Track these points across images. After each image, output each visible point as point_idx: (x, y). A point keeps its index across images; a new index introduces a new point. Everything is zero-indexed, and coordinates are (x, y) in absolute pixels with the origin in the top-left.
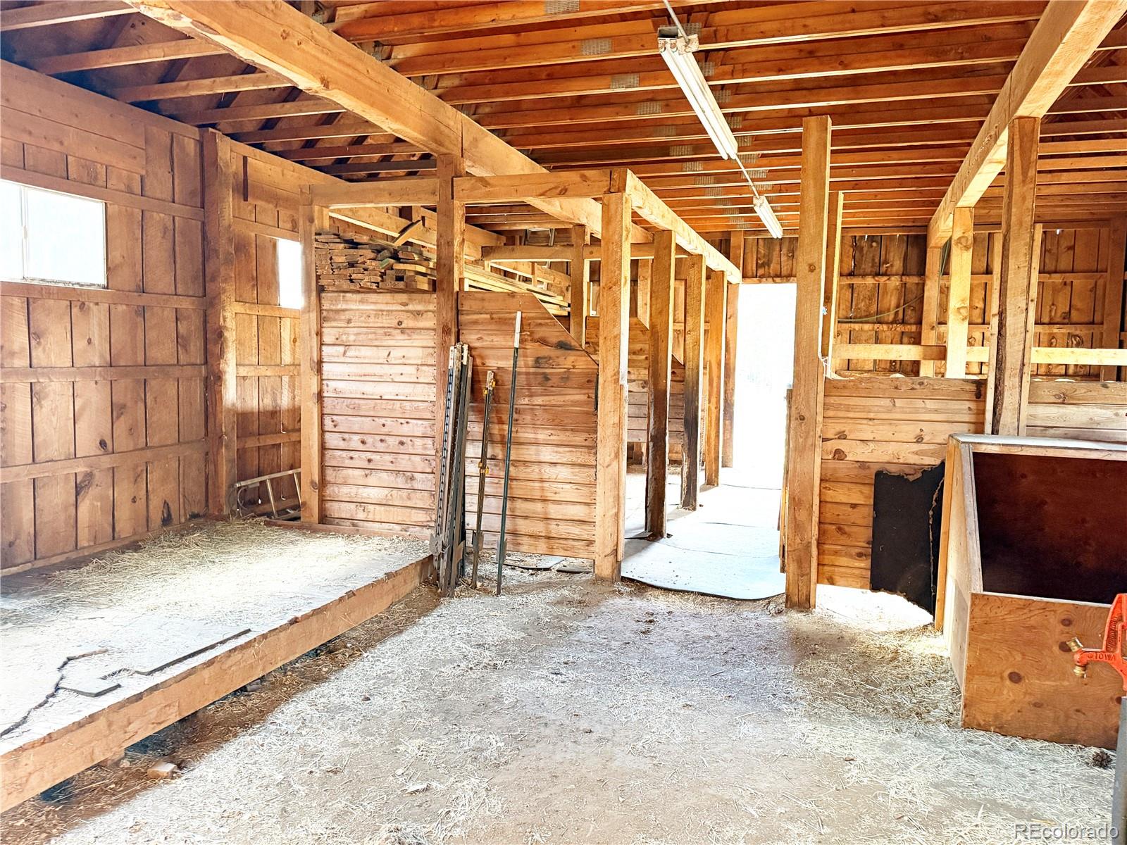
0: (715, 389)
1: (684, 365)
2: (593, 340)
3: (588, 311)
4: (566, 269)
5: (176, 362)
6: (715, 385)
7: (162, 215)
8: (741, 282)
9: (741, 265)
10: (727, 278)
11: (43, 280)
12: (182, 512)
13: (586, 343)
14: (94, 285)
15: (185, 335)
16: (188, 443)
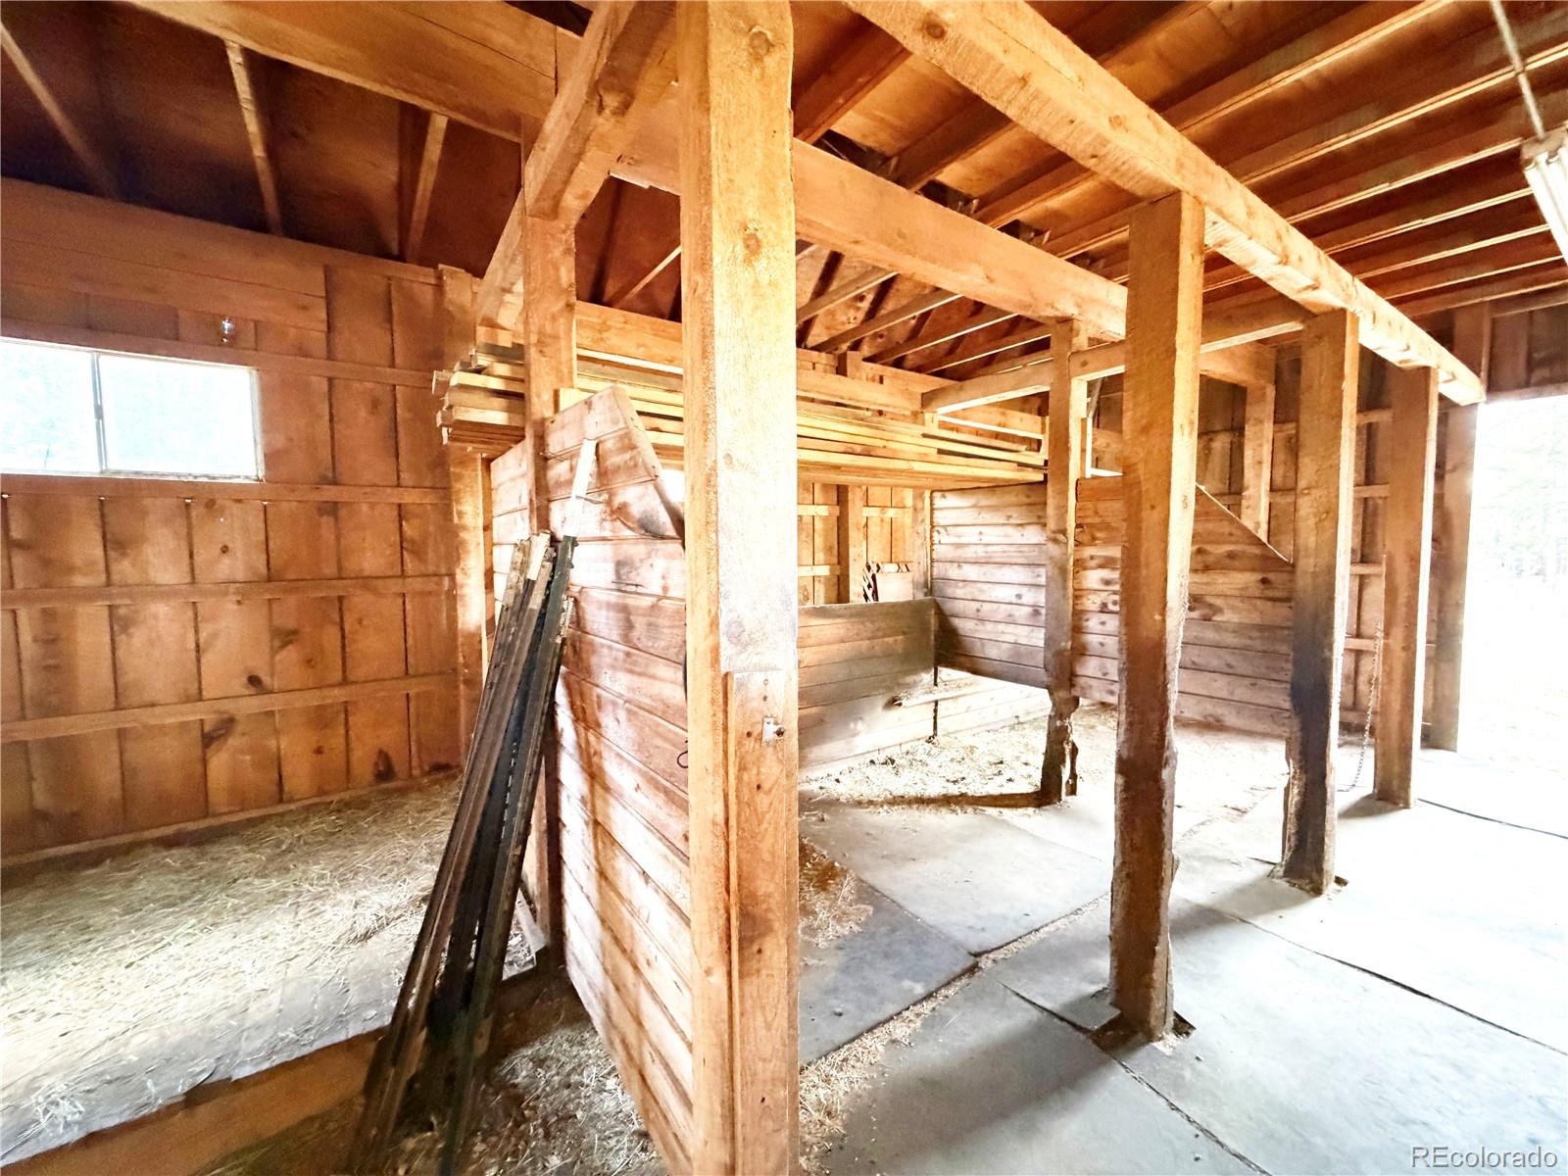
0: (1402, 611)
1: (1293, 566)
2: (1089, 521)
3: (1083, 469)
4: (1040, 404)
5: (399, 573)
6: (1402, 599)
7: (368, 385)
8: (1484, 397)
9: (1484, 362)
10: (1441, 386)
11: (137, 473)
12: (415, 762)
13: (1078, 526)
14: (239, 477)
15: (417, 538)
16: (424, 675)
